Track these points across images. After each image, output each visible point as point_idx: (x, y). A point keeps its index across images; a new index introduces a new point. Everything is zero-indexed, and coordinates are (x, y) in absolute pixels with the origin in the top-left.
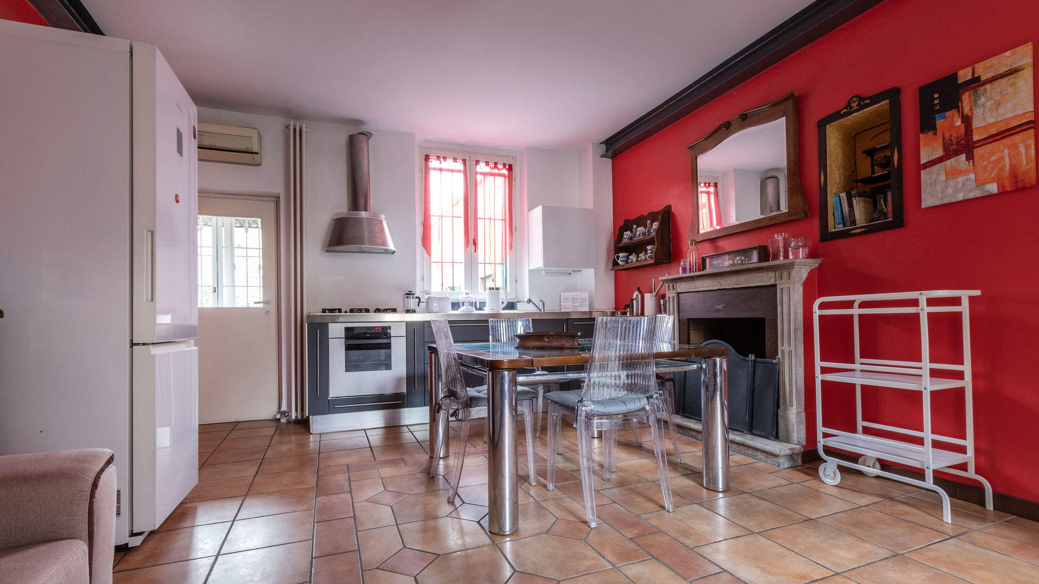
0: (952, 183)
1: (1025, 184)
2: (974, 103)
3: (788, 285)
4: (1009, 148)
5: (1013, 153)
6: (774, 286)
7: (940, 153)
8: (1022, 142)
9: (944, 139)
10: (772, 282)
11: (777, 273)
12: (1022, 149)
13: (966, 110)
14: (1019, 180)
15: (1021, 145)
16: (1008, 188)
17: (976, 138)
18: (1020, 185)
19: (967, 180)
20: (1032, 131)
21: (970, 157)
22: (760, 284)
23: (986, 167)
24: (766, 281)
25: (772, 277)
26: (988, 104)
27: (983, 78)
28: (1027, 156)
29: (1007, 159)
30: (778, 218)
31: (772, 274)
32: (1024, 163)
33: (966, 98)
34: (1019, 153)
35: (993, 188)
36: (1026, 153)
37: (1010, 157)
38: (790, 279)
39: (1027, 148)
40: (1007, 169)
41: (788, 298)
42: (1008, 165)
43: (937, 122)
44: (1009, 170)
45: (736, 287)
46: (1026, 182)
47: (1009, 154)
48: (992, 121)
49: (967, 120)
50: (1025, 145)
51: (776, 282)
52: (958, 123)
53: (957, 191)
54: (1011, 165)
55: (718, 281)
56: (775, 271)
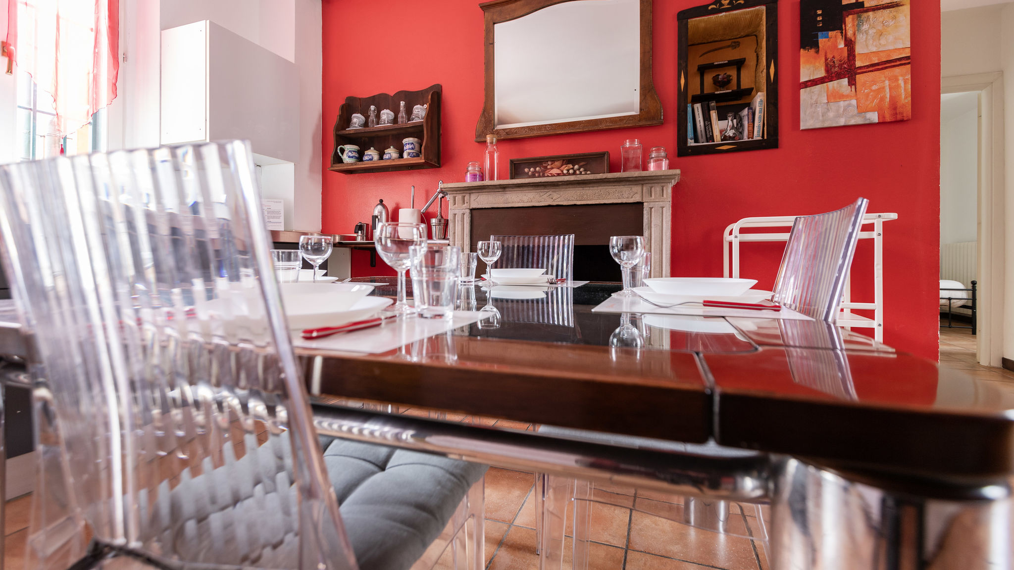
0: (833, 106)
1: (903, 116)
2: (858, 28)
3: (661, 204)
4: (890, 80)
5: (894, 84)
6: (640, 204)
7: (821, 73)
8: (902, 76)
9: (826, 59)
10: (637, 199)
11: (644, 188)
12: (901, 82)
13: (850, 33)
14: (898, 112)
15: (900, 78)
16: (888, 119)
17: (858, 64)
18: (899, 117)
19: (849, 105)
20: (909, 66)
21: (852, 83)
22: (619, 201)
23: (868, 94)
24: (628, 198)
25: (636, 193)
26: (871, 32)
27: (867, 5)
28: (905, 90)
29: (888, 90)
30: (625, 121)
31: (637, 189)
32: (903, 96)
33: (849, 20)
34: (898, 86)
35: (874, 117)
36: (905, 86)
37: (890, 89)
38: (663, 196)
39: (905, 83)
40: (888, 100)
41: (661, 219)
42: (888, 96)
43: (820, 40)
44: (889, 101)
45: (579, 203)
46: (905, 115)
47: (889, 85)
48: (874, 49)
49: (850, 44)
50: (904, 79)
51: (642, 199)
52: (842, 45)
53: (838, 116)
54: (890, 96)
55: (548, 194)
56: (643, 184)
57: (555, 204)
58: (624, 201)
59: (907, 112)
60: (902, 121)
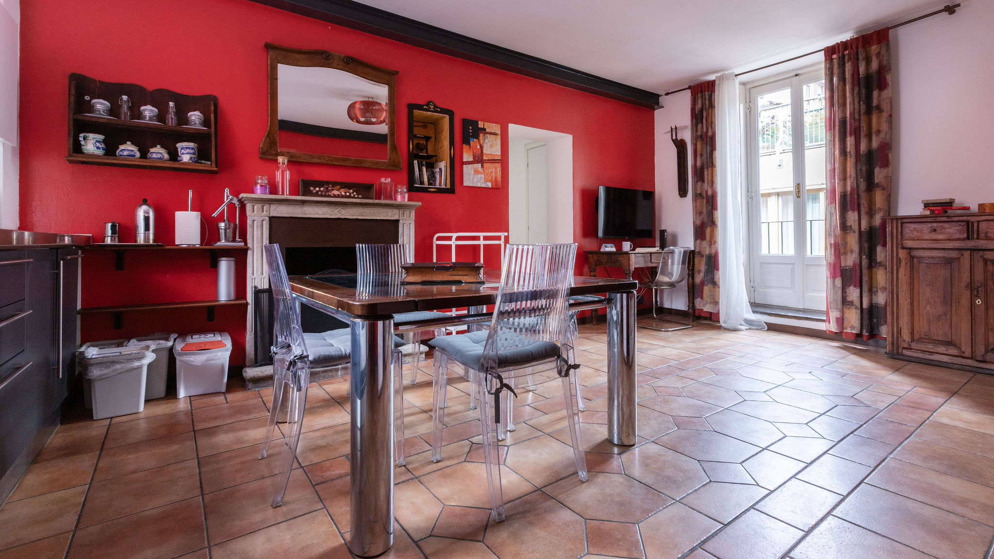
0: (476, 176)
1: (498, 186)
2: (484, 140)
3: (409, 222)
4: (494, 168)
5: (496, 171)
6: (397, 221)
7: (471, 159)
8: (498, 167)
9: (473, 152)
10: (396, 217)
11: (400, 212)
12: (498, 170)
13: (481, 142)
14: (497, 184)
15: (498, 169)
16: (494, 187)
17: (484, 158)
19: (482, 177)
20: (500, 164)
21: (482, 167)
22: (386, 218)
23: (487, 173)
24: (391, 217)
25: (396, 214)
26: (488, 144)
27: (487, 130)
31: (396, 211)
32: (499, 177)
33: (481, 135)
35: (489, 185)
36: (499, 173)
37: (495, 173)
38: (410, 217)
41: (409, 231)
43: (471, 142)
44: (494, 179)
47: (494, 171)
48: (489, 153)
49: (481, 147)
51: (399, 218)
52: (479, 147)
53: (478, 182)
54: (495, 176)
55: (338, 210)
56: (399, 209)
57: (343, 217)
58: (389, 218)
59: (500, 185)
60: (498, 188)
